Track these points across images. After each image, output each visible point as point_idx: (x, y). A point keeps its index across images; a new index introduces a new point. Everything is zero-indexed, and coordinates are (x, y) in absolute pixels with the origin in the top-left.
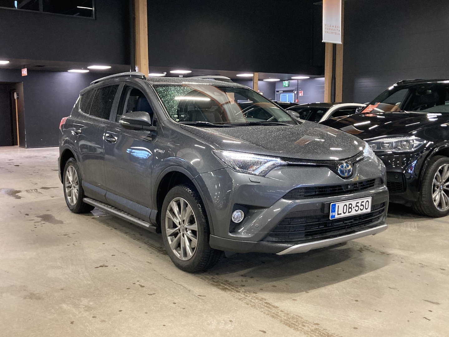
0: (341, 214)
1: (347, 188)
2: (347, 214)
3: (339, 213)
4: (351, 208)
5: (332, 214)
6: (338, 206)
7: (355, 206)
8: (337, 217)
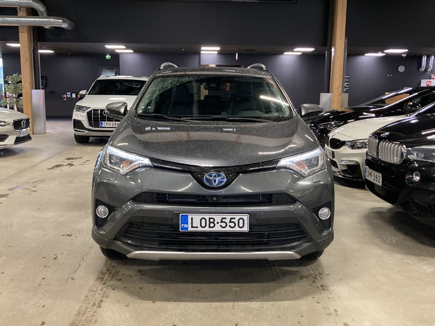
0: (197, 227)
1: (212, 199)
2: (207, 229)
3: (193, 226)
4: (213, 223)
5: (182, 226)
6: (192, 218)
7: (220, 222)
8: (190, 229)
